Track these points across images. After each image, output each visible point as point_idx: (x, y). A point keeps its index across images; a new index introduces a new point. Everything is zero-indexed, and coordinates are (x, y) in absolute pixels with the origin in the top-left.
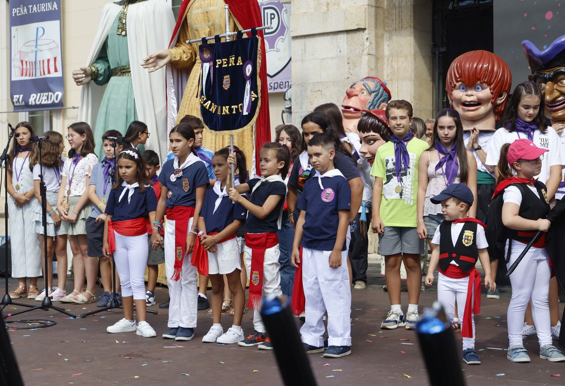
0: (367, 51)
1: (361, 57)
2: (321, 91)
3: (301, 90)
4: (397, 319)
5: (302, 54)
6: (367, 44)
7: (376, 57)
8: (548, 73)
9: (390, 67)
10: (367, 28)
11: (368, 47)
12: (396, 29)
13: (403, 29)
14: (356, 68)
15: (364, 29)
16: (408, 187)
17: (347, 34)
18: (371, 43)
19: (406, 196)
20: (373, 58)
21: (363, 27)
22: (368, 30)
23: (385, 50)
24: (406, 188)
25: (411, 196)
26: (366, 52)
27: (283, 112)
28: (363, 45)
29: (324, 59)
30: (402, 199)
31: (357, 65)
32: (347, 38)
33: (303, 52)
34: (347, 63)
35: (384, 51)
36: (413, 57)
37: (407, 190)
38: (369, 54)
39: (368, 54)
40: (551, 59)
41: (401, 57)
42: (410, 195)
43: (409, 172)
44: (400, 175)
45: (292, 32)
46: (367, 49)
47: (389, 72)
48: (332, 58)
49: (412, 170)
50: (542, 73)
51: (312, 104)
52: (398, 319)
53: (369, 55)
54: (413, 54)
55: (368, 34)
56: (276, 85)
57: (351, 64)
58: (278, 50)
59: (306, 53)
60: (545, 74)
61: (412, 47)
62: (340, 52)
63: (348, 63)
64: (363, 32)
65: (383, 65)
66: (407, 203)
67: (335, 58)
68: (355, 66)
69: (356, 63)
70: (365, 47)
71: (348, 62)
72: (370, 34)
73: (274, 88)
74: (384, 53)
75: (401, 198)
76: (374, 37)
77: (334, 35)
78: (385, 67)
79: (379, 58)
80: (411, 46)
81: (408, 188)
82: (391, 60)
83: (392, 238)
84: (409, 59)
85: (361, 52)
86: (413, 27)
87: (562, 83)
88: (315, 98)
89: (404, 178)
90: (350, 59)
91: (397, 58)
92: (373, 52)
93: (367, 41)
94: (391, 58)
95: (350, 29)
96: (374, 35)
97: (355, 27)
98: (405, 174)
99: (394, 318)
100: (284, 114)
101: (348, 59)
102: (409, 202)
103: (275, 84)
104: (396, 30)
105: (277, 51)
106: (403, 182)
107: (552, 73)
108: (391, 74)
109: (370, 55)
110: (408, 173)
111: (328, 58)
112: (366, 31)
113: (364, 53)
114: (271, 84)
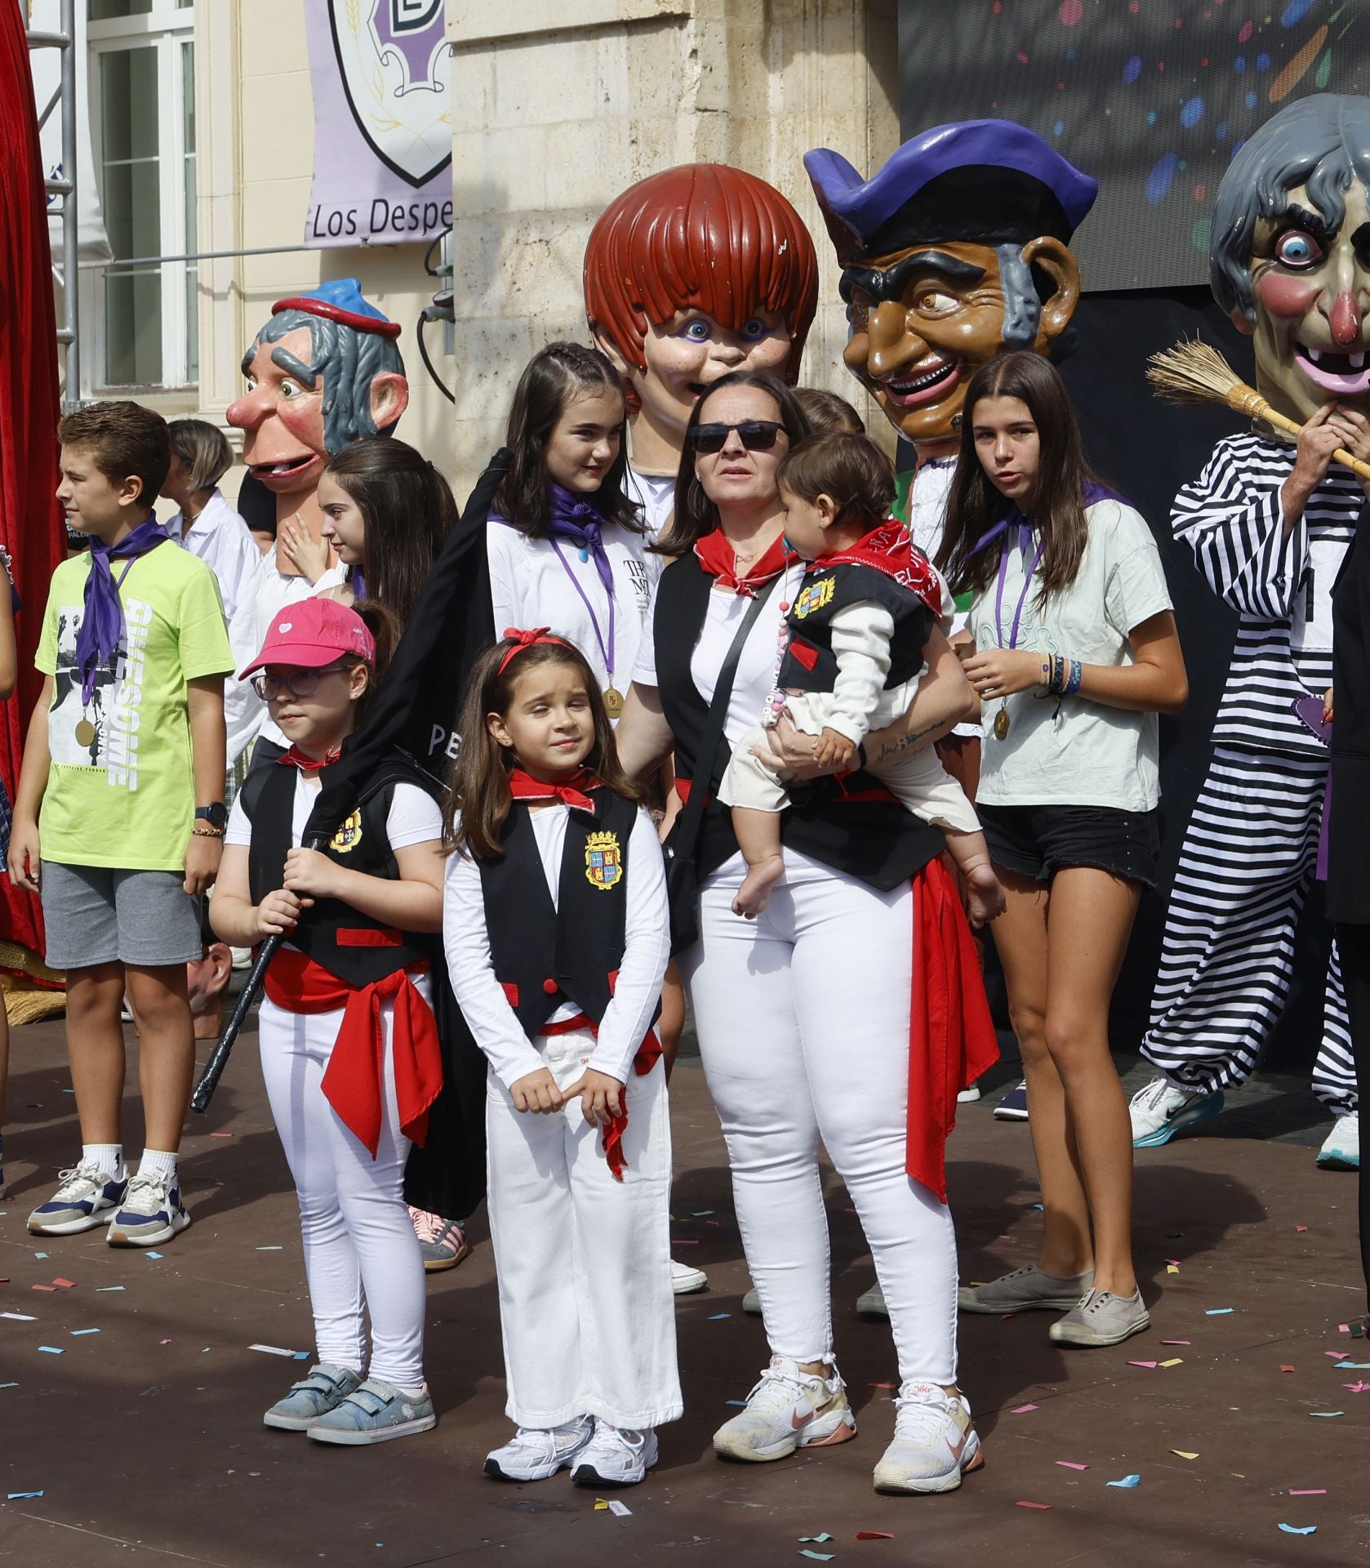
0: (694, 98)
1: (674, 120)
2: (548, 242)
3: (482, 239)
4: (89, 1199)
5: (485, 105)
6: (695, 70)
7: (732, 120)
8: (884, 270)
9: (788, 154)
10: (692, 13)
11: (699, 83)
12: (805, 12)
13: (829, 15)
14: (657, 159)
15: (681, 19)
16: (118, 724)
17: (630, 34)
18: (708, 68)
19: (113, 757)
20: (721, 125)
21: (678, 11)
22: (698, 19)
23: (771, 92)
24: (112, 727)
25: (129, 759)
26: (689, 100)
27: (424, 317)
28: (681, 75)
29: (556, 125)
30: (98, 767)
31: (660, 148)
32: (628, 49)
33: (490, 100)
34: (629, 141)
35: (766, 96)
36: (861, 118)
37: (113, 734)
38: (702, 107)
39: (698, 110)
40: (886, 217)
41: (823, 116)
42: (124, 752)
43: (125, 671)
44: (91, 679)
45: (450, 25)
46: (694, 91)
47: (786, 170)
48: (582, 123)
49: (134, 664)
50: (865, 271)
51: (519, 290)
52: (96, 1197)
53: (700, 113)
54: (863, 107)
55: (696, 36)
56: (431, 212)
57: (641, 146)
58: (439, 87)
59: (499, 103)
60: (875, 272)
61: (860, 82)
62: (608, 99)
63: (633, 142)
64: (681, 28)
65: (761, 147)
66: (117, 782)
67: (589, 122)
68: (656, 153)
69: (656, 142)
70: (687, 82)
71: (633, 138)
72: (703, 35)
73: (426, 226)
74: (765, 103)
75: (94, 763)
76: (724, 45)
77: (588, 39)
78: (773, 153)
79: (743, 120)
80: (854, 78)
81: (119, 730)
82: (790, 128)
83: (80, 909)
84: (851, 124)
85: (673, 102)
86: (860, 7)
87: (931, 306)
88: (528, 267)
89: (106, 690)
90: (640, 126)
91: (811, 120)
92: (720, 101)
93: (693, 60)
94: (791, 120)
95: (635, 15)
96: (723, 36)
97: (651, 10)
98: (110, 678)
99: (83, 1192)
100: (427, 325)
101: (633, 126)
102: (122, 780)
103: (427, 208)
104: (805, 19)
105: (435, 91)
106: (100, 705)
107: (894, 271)
108: (792, 178)
109: (706, 110)
110: (119, 674)
111: (567, 122)
112: (691, 24)
113: (683, 103)
114: (415, 211)
